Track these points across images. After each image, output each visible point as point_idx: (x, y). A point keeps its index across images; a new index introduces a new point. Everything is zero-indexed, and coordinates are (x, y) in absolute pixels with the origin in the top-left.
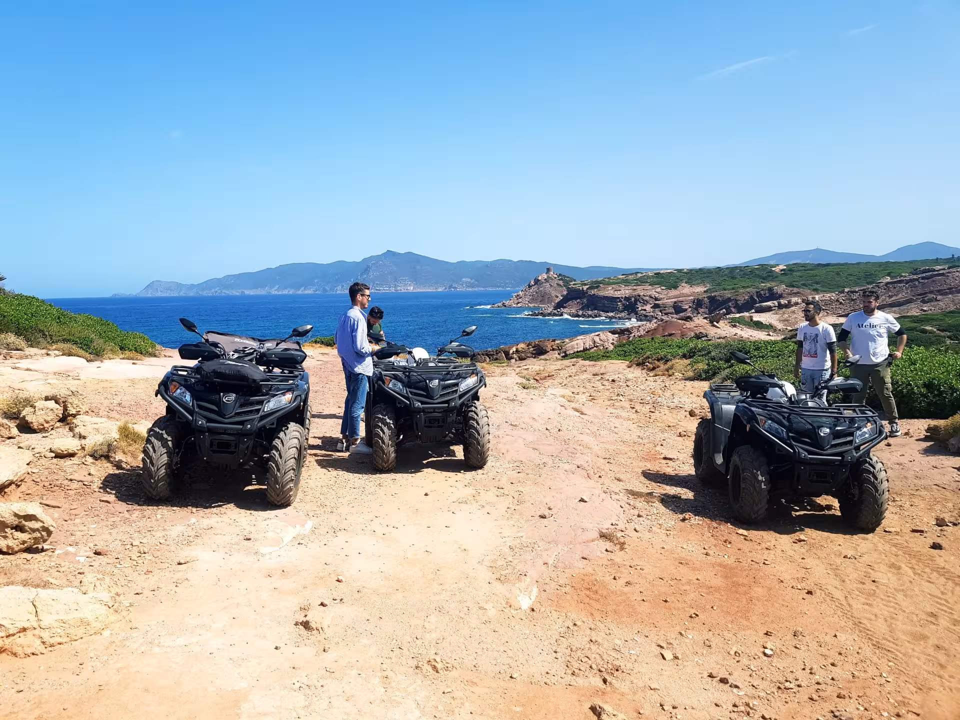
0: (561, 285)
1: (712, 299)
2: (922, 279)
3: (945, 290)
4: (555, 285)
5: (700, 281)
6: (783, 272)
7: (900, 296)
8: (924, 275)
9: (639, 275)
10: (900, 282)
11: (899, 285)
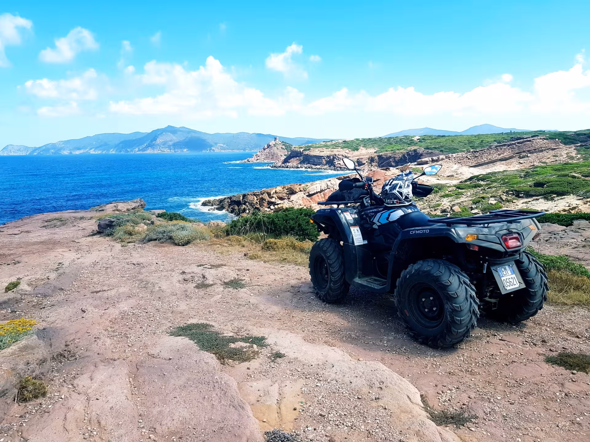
0: (283, 148)
1: (380, 157)
2: (518, 144)
3: (532, 150)
4: (280, 148)
5: (371, 146)
6: (419, 140)
7: (505, 154)
8: (519, 141)
9: (334, 142)
10: (504, 145)
11: (504, 147)
